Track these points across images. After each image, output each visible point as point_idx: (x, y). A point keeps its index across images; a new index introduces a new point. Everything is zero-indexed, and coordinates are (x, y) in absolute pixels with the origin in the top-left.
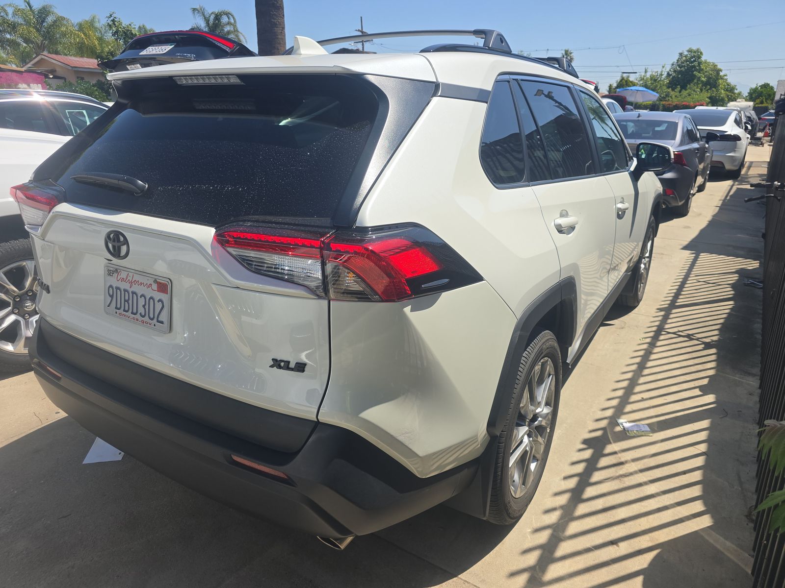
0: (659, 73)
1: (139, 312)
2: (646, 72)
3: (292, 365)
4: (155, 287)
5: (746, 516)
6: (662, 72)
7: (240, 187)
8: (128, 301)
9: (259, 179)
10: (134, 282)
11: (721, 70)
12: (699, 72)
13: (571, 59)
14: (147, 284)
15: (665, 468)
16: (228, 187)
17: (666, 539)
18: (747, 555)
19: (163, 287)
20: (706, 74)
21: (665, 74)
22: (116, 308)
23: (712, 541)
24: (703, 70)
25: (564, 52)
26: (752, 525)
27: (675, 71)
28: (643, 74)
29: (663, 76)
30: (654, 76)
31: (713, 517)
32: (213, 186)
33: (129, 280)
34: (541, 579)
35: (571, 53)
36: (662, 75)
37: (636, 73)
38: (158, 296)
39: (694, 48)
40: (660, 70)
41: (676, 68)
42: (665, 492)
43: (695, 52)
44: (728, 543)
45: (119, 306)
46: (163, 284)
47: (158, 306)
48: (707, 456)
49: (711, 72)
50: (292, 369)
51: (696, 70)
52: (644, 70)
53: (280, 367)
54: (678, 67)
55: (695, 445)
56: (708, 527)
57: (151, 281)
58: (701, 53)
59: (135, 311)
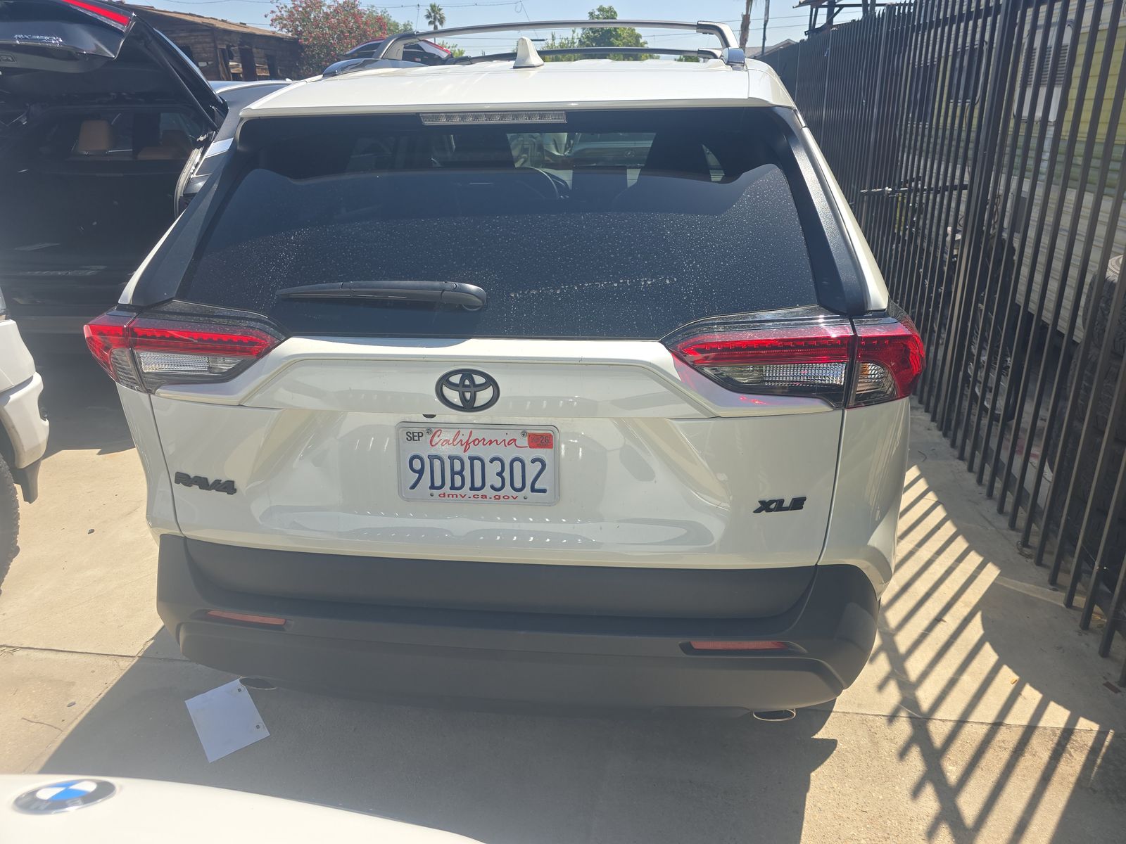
0: (570, 39)
1: (488, 484)
2: (553, 38)
3: (787, 503)
4: (524, 441)
5: (1020, 554)
6: (573, 39)
7: (665, 278)
8: (460, 473)
9: (688, 264)
10: (474, 441)
11: (640, 36)
12: (617, 39)
13: (441, 18)
14: (504, 440)
15: (918, 528)
16: (645, 281)
17: (977, 600)
18: (1048, 590)
19: (542, 440)
20: (624, 41)
21: (577, 41)
22: (433, 487)
23: (1013, 588)
24: (620, 36)
25: (429, 8)
26: (1031, 561)
27: (588, 37)
28: (550, 42)
29: (575, 45)
30: (564, 44)
31: (995, 564)
32: (619, 283)
33: (461, 441)
34: (908, 681)
35: (440, 9)
36: (574, 43)
37: (543, 40)
38: (529, 454)
39: (606, 6)
40: (571, 37)
41: (589, 33)
42: (940, 552)
43: (607, 11)
44: (1027, 585)
45: (438, 483)
46: (541, 436)
47: (532, 470)
48: (941, 503)
49: (629, 39)
50: (787, 509)
51: (613, 36)
52: (551, 37)
53: (769, 510)
54: (590, 32)
55: (925, 495)
56: (999, 575)
57: (516, 435)
58: (615, 13)
59: (478, 483)
